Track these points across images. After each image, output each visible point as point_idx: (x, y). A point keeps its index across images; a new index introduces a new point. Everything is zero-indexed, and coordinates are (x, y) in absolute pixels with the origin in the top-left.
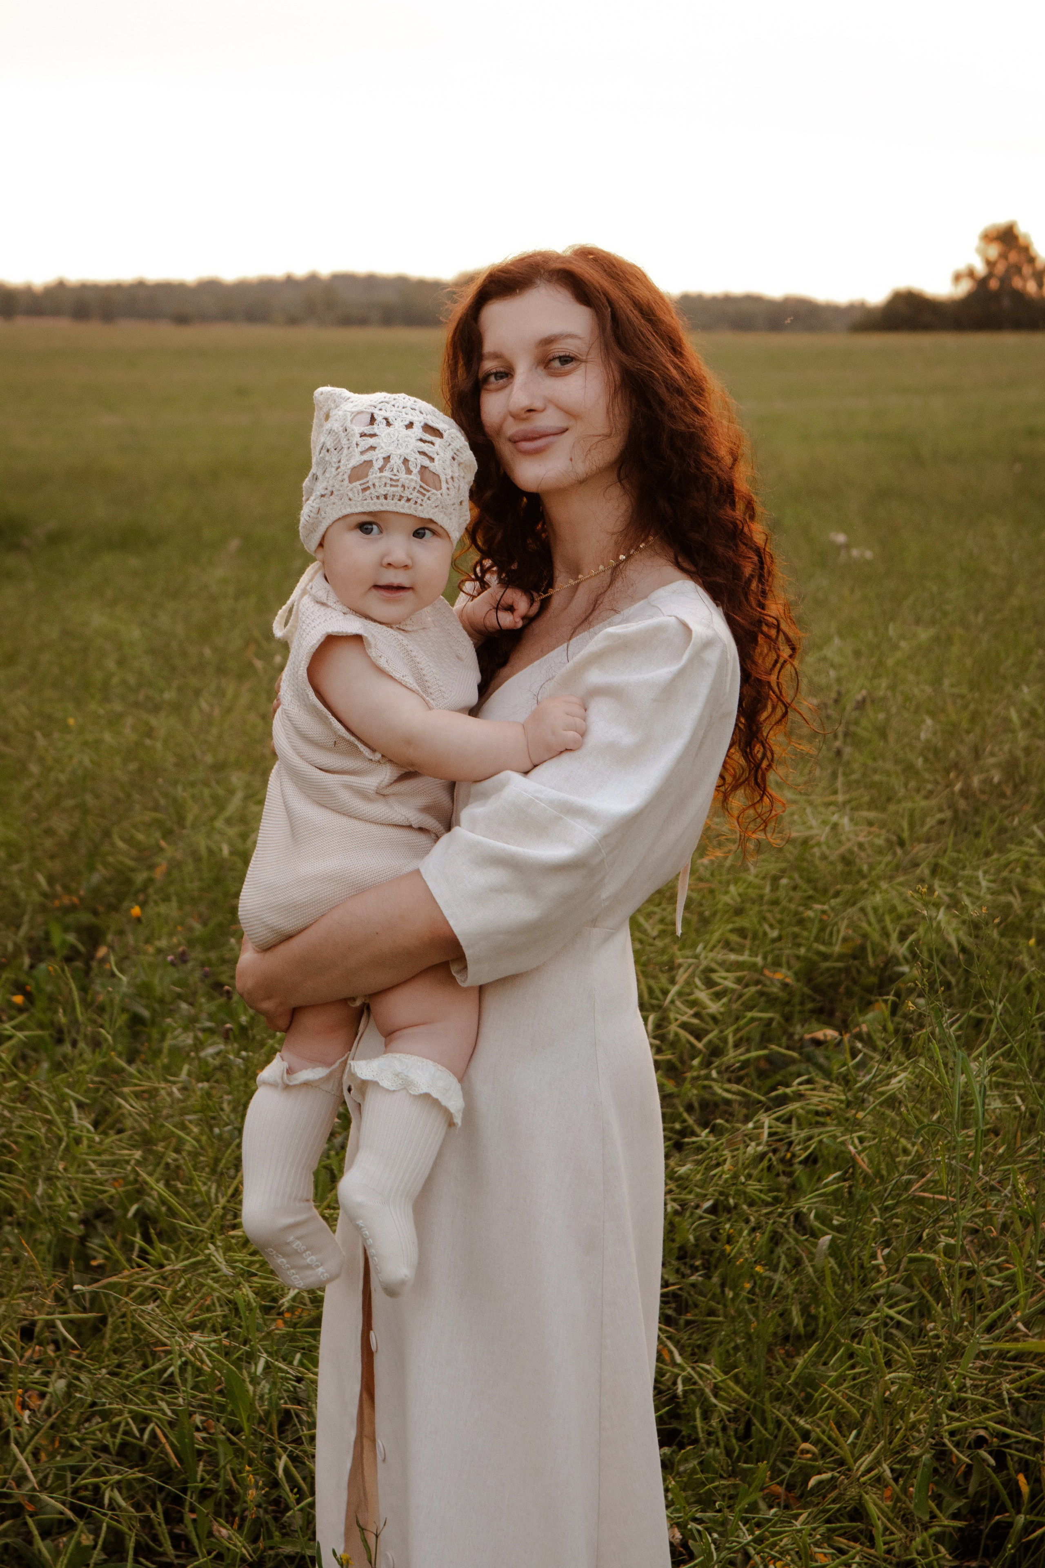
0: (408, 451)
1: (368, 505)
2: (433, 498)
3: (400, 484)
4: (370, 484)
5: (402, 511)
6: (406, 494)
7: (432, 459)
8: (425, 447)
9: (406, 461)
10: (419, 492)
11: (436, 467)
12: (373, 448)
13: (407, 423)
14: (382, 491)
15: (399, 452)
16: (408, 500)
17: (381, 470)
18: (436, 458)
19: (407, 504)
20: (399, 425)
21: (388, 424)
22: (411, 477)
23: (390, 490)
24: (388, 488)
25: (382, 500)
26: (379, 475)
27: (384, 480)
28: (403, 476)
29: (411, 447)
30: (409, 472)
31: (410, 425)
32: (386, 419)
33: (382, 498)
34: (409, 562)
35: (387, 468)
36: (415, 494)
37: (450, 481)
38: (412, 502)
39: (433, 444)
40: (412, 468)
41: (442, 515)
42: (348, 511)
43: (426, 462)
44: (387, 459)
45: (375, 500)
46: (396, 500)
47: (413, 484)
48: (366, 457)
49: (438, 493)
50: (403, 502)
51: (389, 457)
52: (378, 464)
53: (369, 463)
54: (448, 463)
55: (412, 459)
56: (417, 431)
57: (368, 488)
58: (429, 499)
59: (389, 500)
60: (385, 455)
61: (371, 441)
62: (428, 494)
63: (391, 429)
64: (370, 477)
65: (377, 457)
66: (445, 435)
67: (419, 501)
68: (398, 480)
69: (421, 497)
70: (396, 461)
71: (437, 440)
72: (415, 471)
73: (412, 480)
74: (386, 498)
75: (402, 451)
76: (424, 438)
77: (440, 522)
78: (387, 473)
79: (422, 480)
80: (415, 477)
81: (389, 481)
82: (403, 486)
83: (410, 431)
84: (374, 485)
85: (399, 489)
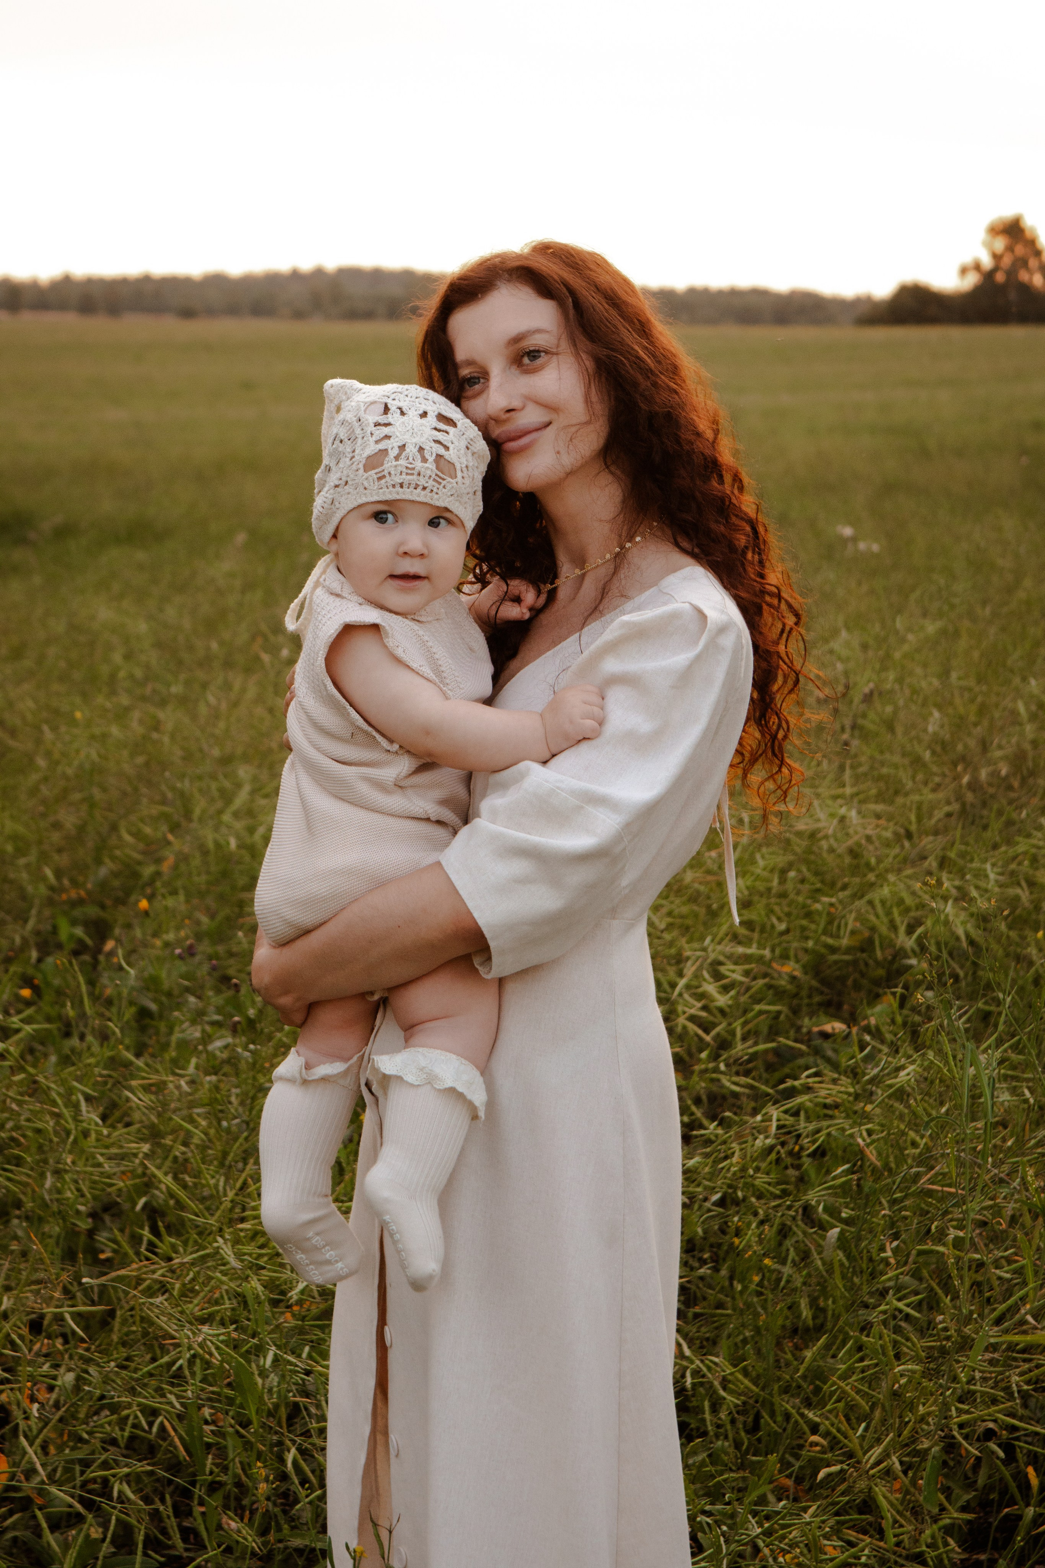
0: (423, 440)
1: (384, 493)
2: (449, 487)
3: (416, 472)
4: (386, 473)
5: (418, 499)
6: (422, 482)
7: (447, 448)
8: (440, 436)
9: (421, 449)
10: (434, 480)
11: (451, 455)
12: (387, 437)
13: (421, 412)
14: (398, 480)
15: (414, 440)
16: (424, 488)
17: (397, 458)
18: (451, 447)
19: (423, 493)
20: (413, 414)
21: (403, 413)
22: (427, 465)
23: (405, 478)
24: (404, 476)
25: (398, 488)
26: (394, 463)
27: (400, 469)
28: (419, 464)
29: (426, 436)
30: (424, 460)
31: (424, 415)
32: (400, 409)
33: (398, 486)
34: (425, 551)
35: (403, 456)
36: (431, 482)
37: (465, 469)
38: (428, 490)
39: (447, 433)
40: (427, 456)
41: (457, 504)
42: (364, 500)
43: (442, 451)
44: (402, 447)
45: (391, 488)
46: (411, 489)
47: (429, 473)
48: (381, 446)
49: (454, 481)
50: (419, 490)
51: (404, 446)
52: (393, 453)
53: (384, 452)
54: (462, 451)
55: (427, 448)
56: (432, 420)
57: (384, 476)
58: (444, 487)
59: (405, 489)
60: (400, 444)
61: (386, 430)
62: (444, 483)
63: (405, 418)
64: (386, 466)
65: (392, 446)
66: (459, 424)
67: (435, 490)
68: (413, 469)
69: (437, 485)
70: (411, 450)
71: (451, 429)
72: (431, 459)
73: (427, 468)
74: (401, 486)
75: (417, 440)
76: (438, 427)
77: (456, 511)
78: (402, 462)
79: (437, 468)
80: (431, 465)
81: (404, 470)
82: (419, 474)
83: (424, 420)
84: (390, 473)
85: (415, 477)
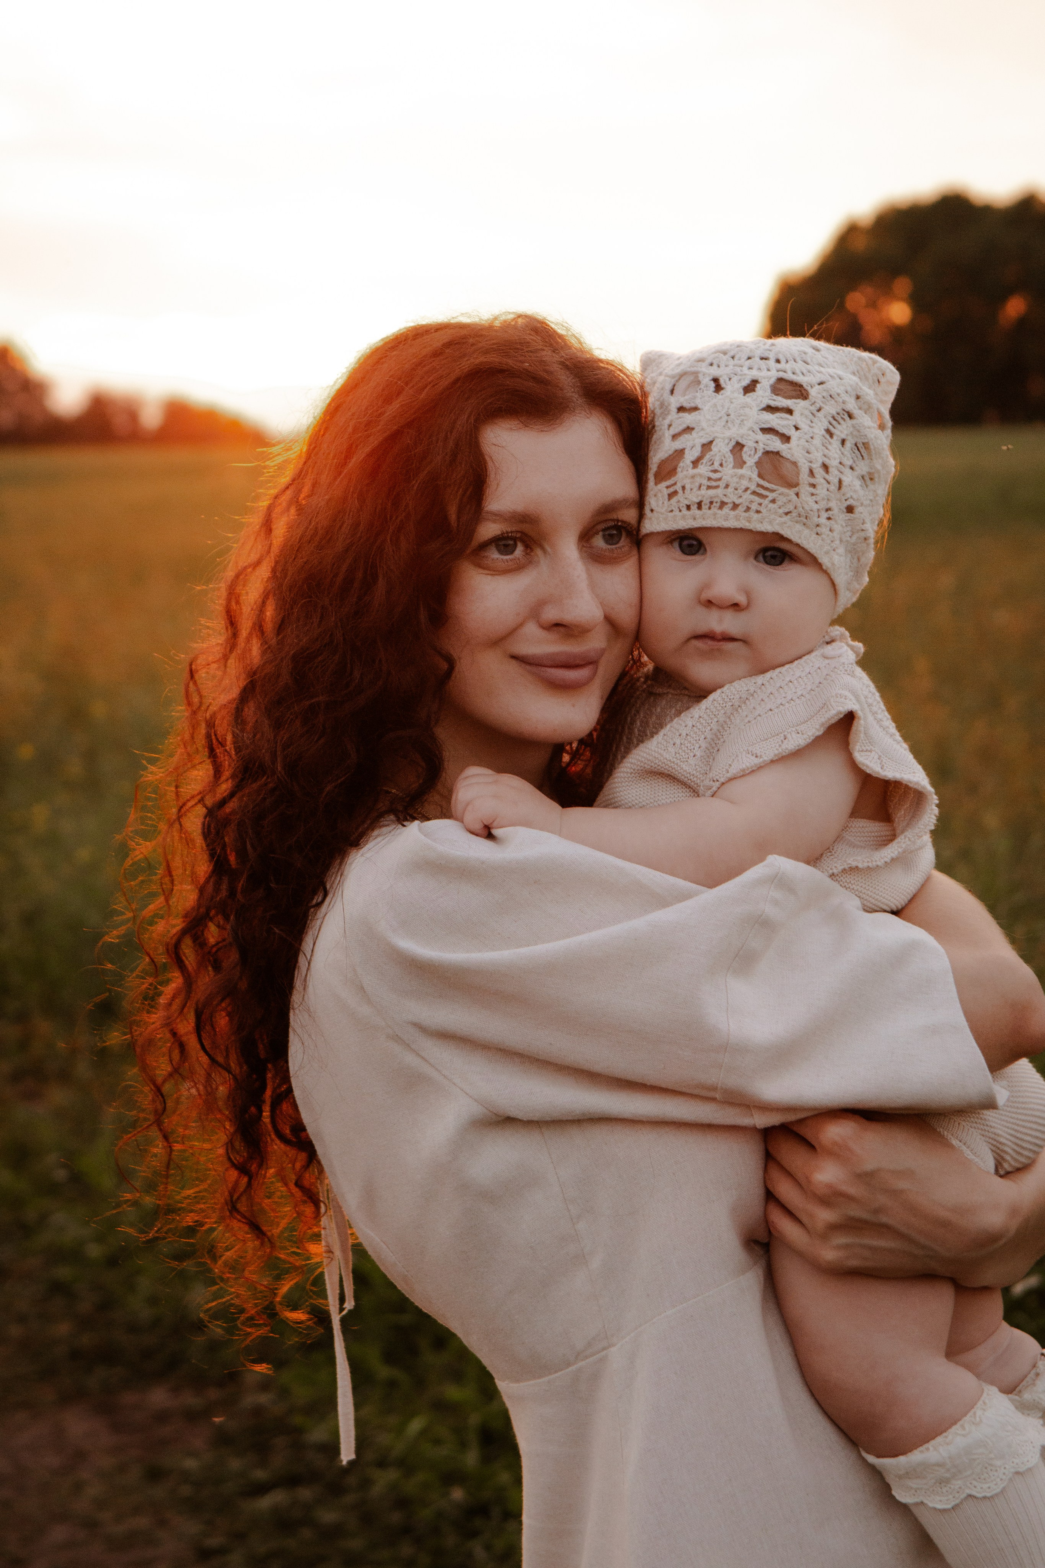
0: (744, 430)
2: (781, 500)
3: (722, 484)
4: (678, 487)
6: (732, 498)
7: (786, 439)
8: (775, 420)
9: (738, 446)
10: (754, 493)
11: (792, 448)
12: (689, 429)
13: (746, 382)
15: (728, 434)
16: (735, 506)
17: (695, 463)
20: (732, 389)
21: (718, 388)
22: (743, 471)
23: (706, 494)
24: (703, 491)
25: (694, 509)
26: (692, 472)
27: (698, 480)
28: (728, 472)
29: (749, 424)
30: (740, 463)
31: (750, 388)
32: (716, 380)
33: (694, 507)
34: (742, 599)
35: (704, 461)
36: (747, 496)
37: (818, 470)
38: (741, 509)
39: (790, 411)
40: (745, 457)
41: (799, 527)
43: (775, 444)
44: (707, 446)
46: (714, 510)
47: (745, 483)
48: (678, 445)
50: (726, 510)
51: (711, 442)
52: (690, 456)
53: (680, 453)
54: (817, 442)
55: (749, 444)
56: (763, 395)
57: (675, 493)
58: (773, 501)
59: (704, 509)
60: (705, 440)
61: (688, 419)
62: (771, 496)
63: (719, 396)
65: (692, 444)
67: (754, 507)
68: (720, 479)
69: (757, 499)
70: (722, 449)
71: (798, 404)
72: (751, 460)
73: (742, 477)
74: (699, 505)
75: (735, 432)
76: (773, 404)
77: (795, 538)
78: (703, 469)
79: (762, 474)
80: (749, 472)
81: (705, 482)
82: (727, 486)
83: (750, 398)
84: (684, 488)
85: (719, 492)
